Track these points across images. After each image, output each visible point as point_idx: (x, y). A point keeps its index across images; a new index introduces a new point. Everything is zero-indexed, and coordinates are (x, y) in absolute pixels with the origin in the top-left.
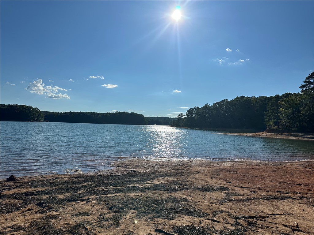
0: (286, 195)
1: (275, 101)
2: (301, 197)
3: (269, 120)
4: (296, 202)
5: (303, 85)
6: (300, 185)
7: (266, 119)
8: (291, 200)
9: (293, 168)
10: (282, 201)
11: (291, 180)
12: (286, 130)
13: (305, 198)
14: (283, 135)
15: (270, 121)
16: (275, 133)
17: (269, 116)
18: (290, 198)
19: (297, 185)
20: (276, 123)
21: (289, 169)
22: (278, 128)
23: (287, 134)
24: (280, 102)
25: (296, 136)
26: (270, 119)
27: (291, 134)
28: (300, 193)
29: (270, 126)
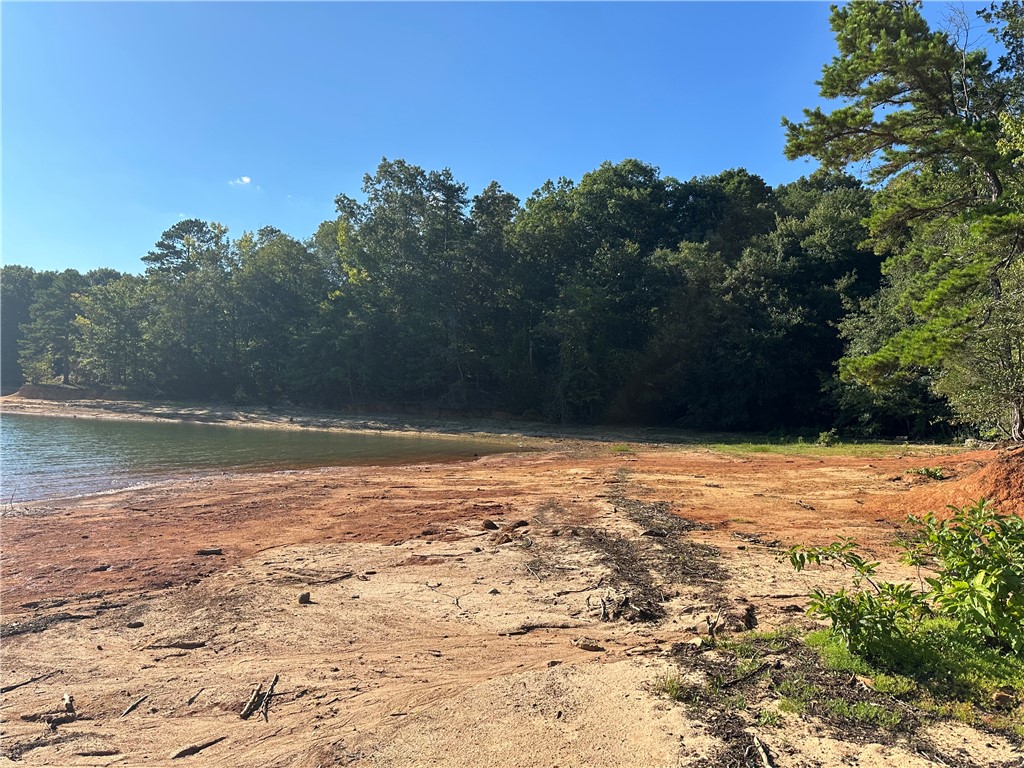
0: (54, 611)
1: (60, 289)
2: (101, 608)
3: (34, 354)
4: (81, 627)
5: (153, 254)
6: (103, 569)
7: (24, 349)
8: (67, 625)
9: (94, 516)
10: (34, 638)
11: (77, 560)
12: (91, 389)
13: (112, 607)
14: (80, 406)
15: (39, 357)
16: (52, 400)
17: (36, 340)
18: (66, 617)
19: (96, 570)
20: (59, 367)
21: (81, 521)
22: (64, 383)
23: (94, 402)
24: (77, 295)
25: (123, 411)
26: (41, 351)
27: (107, 402)
28: (99, 596)
29: (38, 377)
